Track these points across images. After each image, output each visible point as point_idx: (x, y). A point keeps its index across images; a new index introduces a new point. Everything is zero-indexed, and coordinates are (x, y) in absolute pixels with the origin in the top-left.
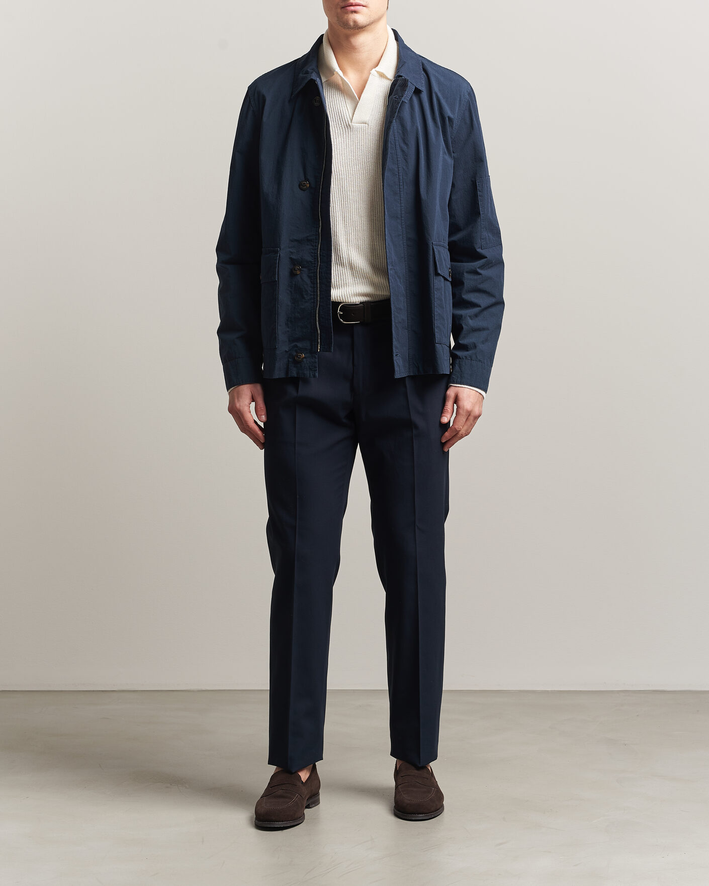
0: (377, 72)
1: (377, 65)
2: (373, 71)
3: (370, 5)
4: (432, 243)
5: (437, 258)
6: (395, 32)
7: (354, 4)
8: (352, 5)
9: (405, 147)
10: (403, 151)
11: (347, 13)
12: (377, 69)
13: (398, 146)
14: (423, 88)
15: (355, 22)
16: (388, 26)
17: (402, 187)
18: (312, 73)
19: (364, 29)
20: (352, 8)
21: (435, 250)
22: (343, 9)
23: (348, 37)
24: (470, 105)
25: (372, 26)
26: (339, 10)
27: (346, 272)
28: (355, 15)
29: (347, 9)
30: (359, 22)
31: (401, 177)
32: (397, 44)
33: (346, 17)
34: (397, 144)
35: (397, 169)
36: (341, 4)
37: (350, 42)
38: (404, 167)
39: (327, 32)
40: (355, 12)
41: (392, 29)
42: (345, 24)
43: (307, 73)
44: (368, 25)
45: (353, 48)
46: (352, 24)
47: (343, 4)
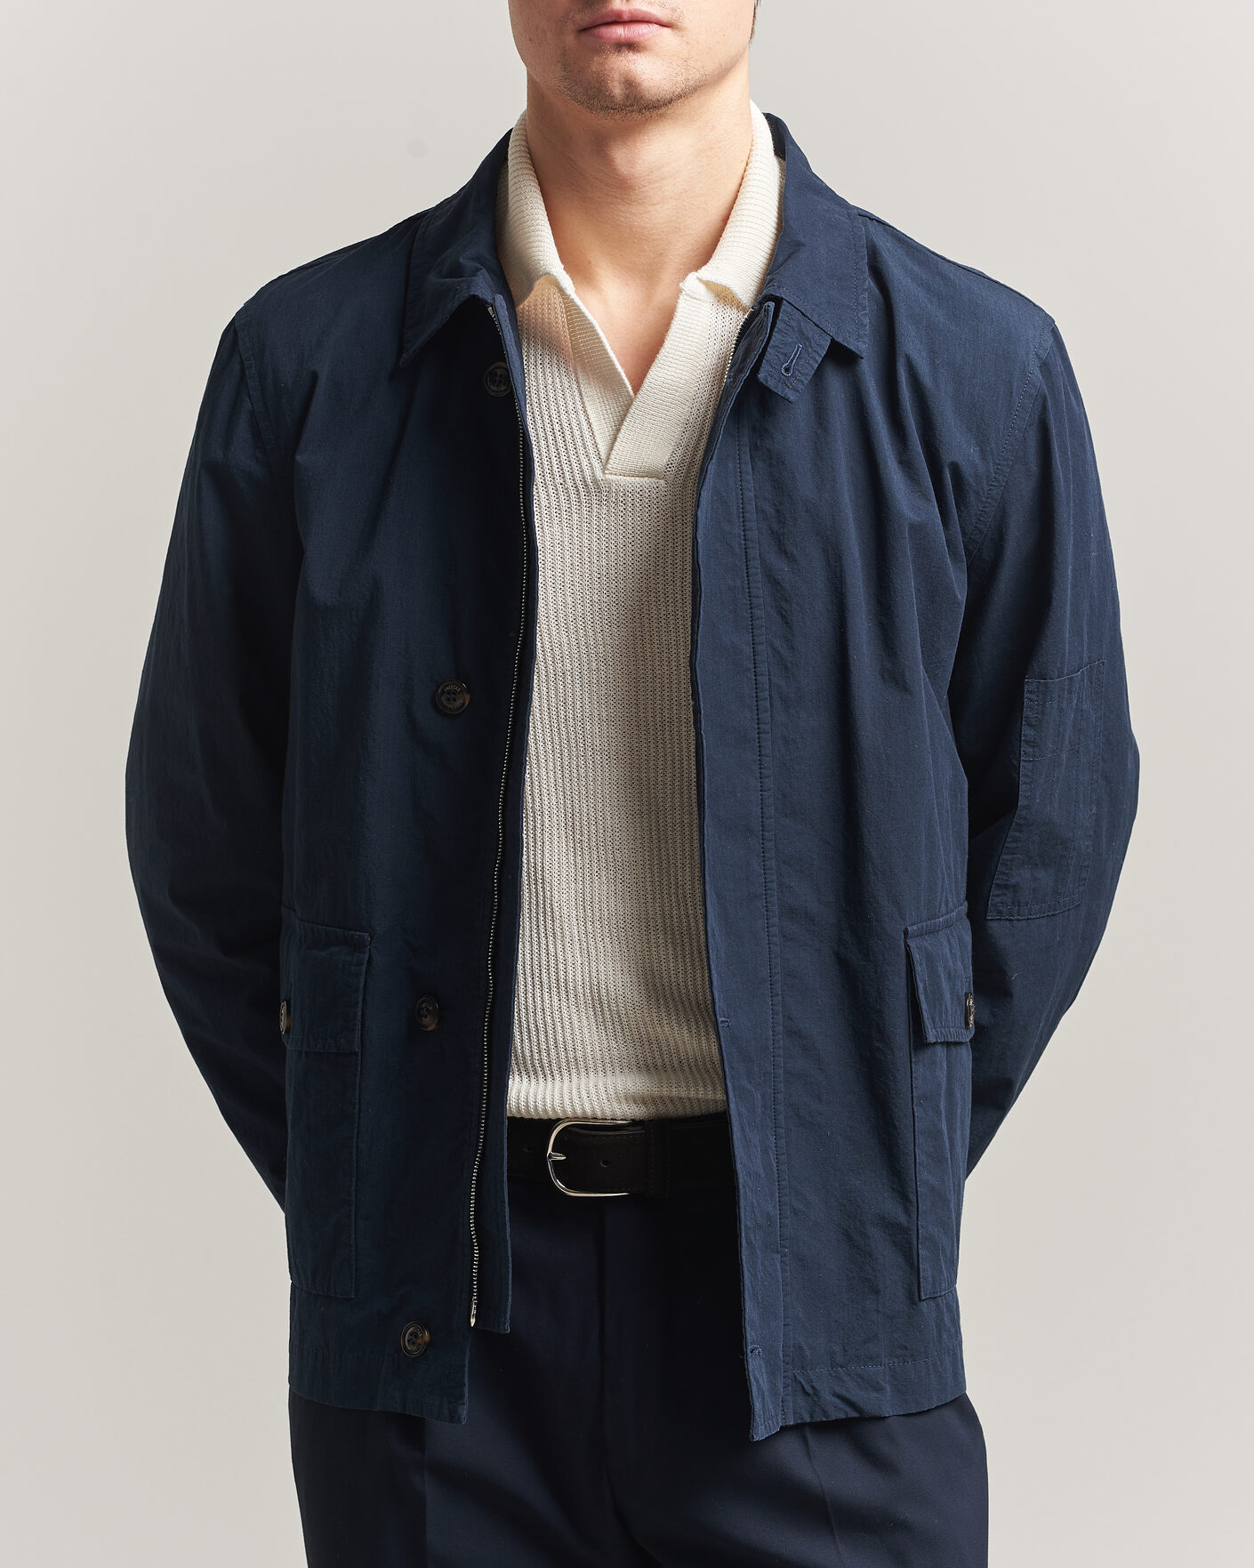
0: (708, 284)
1: (705, 255)
2: (692, 283)
3: (688, 21)
4: (906, 932)
5: (921, 986)
6: (777, 126)
7: (626, 17)
8: (618, 20)
9: (782, 568)
10: (774, 582)
11: (600, 49)
12: (706, 272)
13: (757, 563)
14: (864, 344)
15: (630, 84)
16: (753, 105)
17: (766, 716)
18: (475, 272)
19: (663, 110)
20: (620, 32)
21: (916, 956)
22: (584, 37)
23: (601, 144)
24: (1044, 408)
25: (694, 102)
26: (570, 39)
27: (575, 1018)
28: (631, 56)
29: (600, 37)
30: (645, 84)
31: (764, 679)
32: (782, 170)
33: (594, 68)
34: (754, 553)
35: (748, 650)
36: (578, 17)
37: (607, 161)
38: (778, 643)
39: (523, 120)
40: (631, 46)
41: (769, 117)
42: (594, 94)
43: (457, 271)
44: (680, 97)
45: (622, 188)
46: (617, 90)
47: (584, 18)
